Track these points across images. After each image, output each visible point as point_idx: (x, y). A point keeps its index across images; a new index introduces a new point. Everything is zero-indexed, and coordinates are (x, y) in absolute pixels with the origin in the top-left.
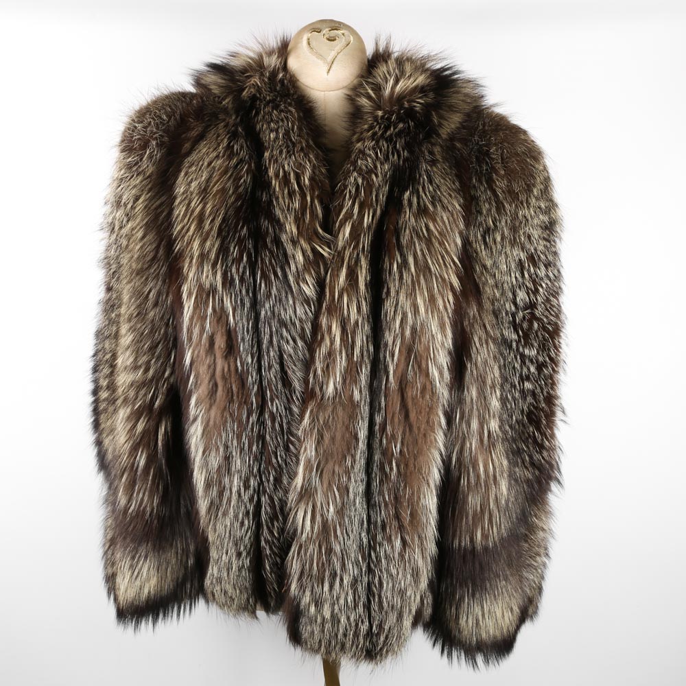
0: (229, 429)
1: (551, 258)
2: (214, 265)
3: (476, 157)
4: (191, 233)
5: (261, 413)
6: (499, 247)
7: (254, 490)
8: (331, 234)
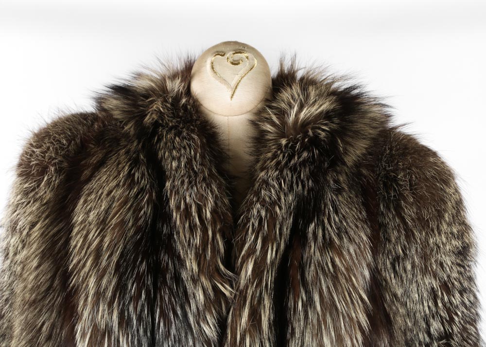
1: (466, 284)
2: (110, 305)
3: (384, 183)
4: (86, 269)
6: (410, 276)
8: (232, 270)
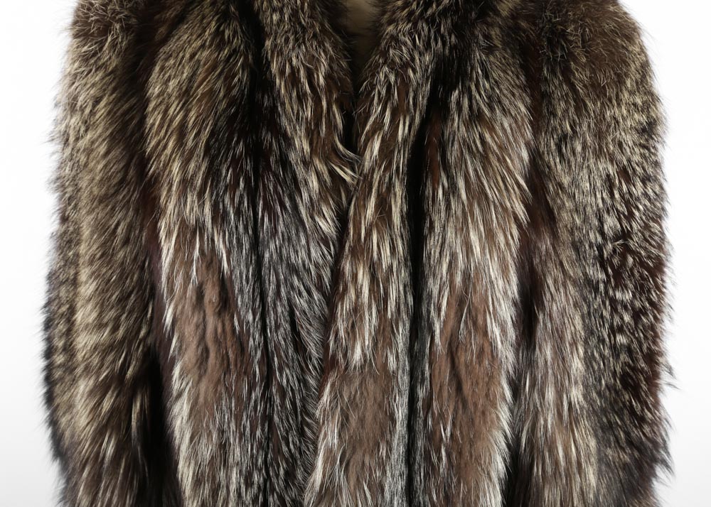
0: (224, 408)
1: (650, 171)
2: (201, 195)
3: (548, 38)
4: (168, 151)
5: (267, 387)
6: (579, 159)
7: (259, 487)
8: (354, 151)
